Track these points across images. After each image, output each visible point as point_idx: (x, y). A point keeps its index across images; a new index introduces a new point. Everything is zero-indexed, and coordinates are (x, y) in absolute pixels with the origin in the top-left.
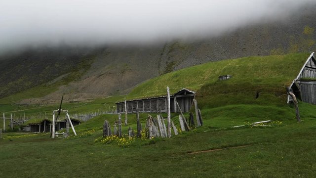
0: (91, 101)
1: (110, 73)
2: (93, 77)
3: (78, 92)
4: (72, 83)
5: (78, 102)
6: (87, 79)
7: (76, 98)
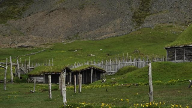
0: (49, 47)
1: (64, 9)
2: (41, 14)
3: (22, 34)
4: (11, 21)
5: (32, 47)
6: (32, 15)
7: (22, 41)
